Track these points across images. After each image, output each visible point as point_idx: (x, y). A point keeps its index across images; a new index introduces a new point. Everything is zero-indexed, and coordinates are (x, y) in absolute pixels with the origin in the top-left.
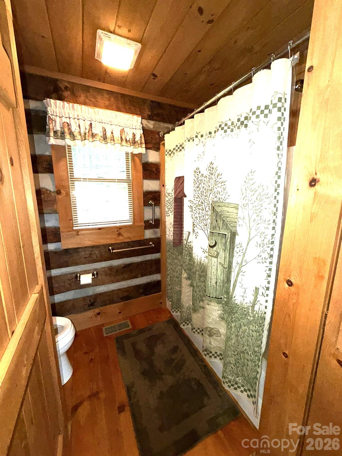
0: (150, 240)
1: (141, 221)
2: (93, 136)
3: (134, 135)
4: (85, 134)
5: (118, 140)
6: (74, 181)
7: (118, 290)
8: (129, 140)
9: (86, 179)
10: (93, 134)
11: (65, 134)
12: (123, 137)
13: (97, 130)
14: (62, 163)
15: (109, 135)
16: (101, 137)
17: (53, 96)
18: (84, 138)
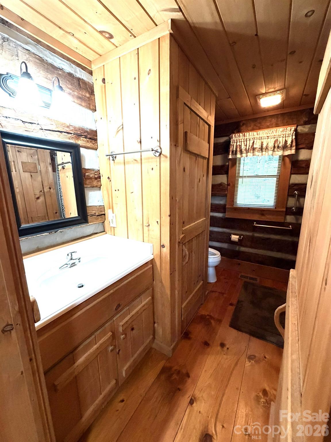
0: (290, 224)
1: (283, 207)
2: (254, 149)
3: (286, 141)
4: (249, 149)
5: (271, 148)
6: (239, 178)
7: (256, 254)
8: (281, 147)
9: (246, 176)
10: (254, 148)
11: (237, 152)
12: (276, 145)
13: (257, 145)
14: (233, 168)
15: (264, 146)
16: (259, 148)
17: (235, 132)
18: (247, 152)
